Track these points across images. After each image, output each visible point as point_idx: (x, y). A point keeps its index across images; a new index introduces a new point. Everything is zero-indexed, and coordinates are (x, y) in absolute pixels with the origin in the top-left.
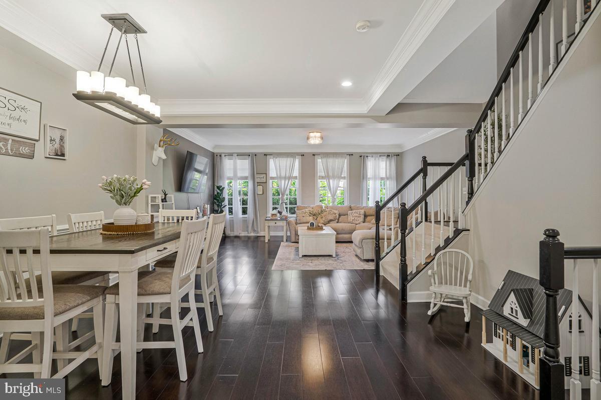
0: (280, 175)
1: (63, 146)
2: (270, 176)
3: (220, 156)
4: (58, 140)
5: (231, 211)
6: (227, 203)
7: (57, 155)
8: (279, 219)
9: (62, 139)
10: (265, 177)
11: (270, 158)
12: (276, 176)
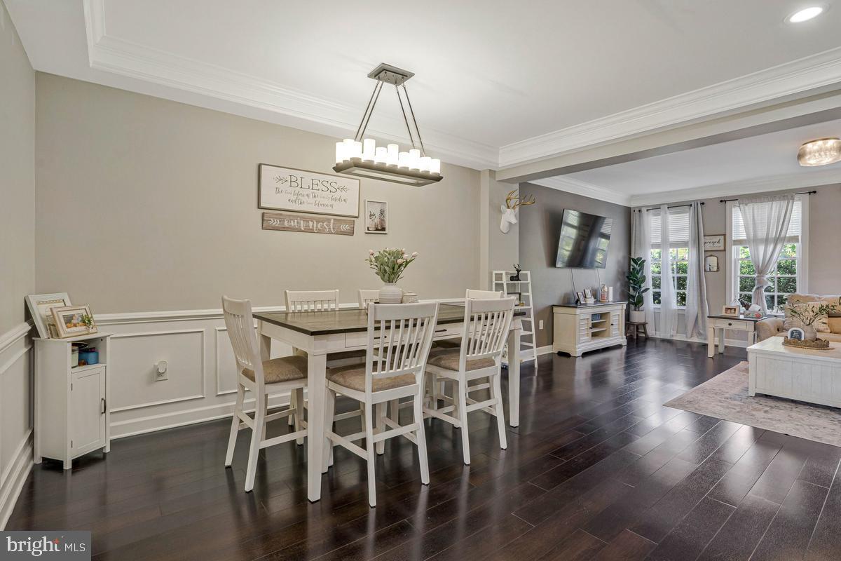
0: (755, 235)
1: (383, 220)
2: (733, 238)
3: (640, 211)
4: (377, 215)
5: (657, 297)
6: (651, 283)
7: (377, 230)
8: (742, 317)
9: (382, 213)
10: (722, 241)
11: (735, 206)
12: (745, 238)
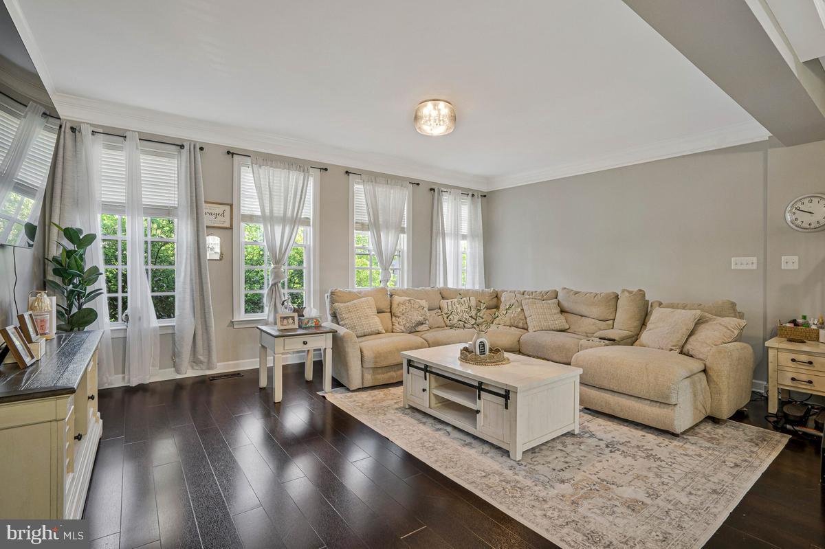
0: (271, 211)
2: (242, 212)
11: (244, 165)
12: (260, 214)
